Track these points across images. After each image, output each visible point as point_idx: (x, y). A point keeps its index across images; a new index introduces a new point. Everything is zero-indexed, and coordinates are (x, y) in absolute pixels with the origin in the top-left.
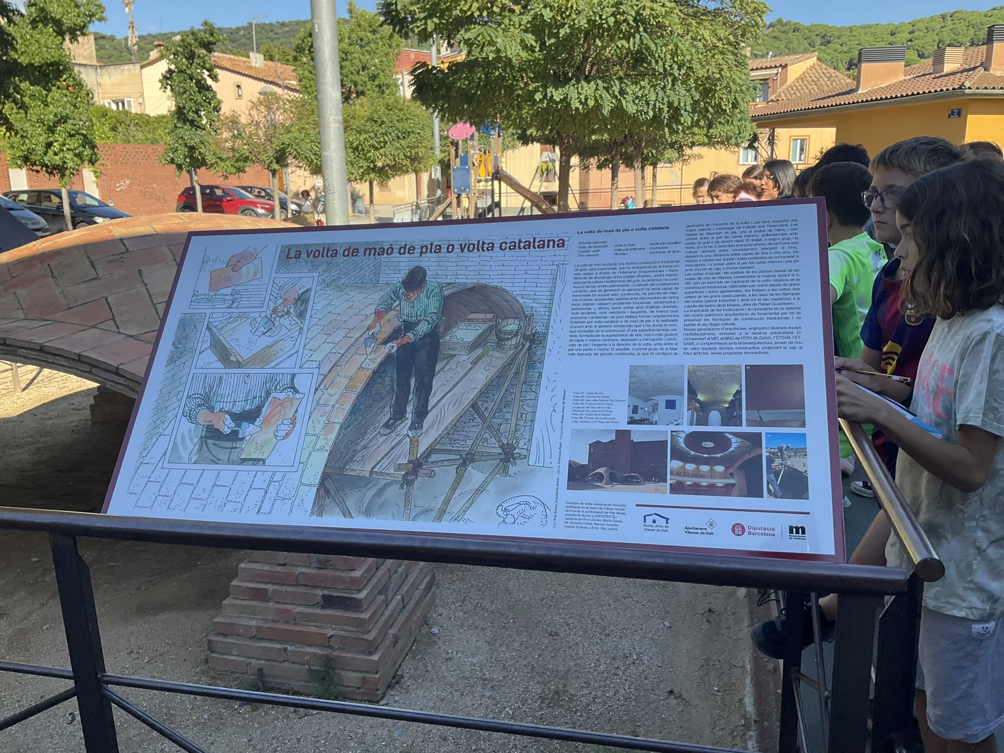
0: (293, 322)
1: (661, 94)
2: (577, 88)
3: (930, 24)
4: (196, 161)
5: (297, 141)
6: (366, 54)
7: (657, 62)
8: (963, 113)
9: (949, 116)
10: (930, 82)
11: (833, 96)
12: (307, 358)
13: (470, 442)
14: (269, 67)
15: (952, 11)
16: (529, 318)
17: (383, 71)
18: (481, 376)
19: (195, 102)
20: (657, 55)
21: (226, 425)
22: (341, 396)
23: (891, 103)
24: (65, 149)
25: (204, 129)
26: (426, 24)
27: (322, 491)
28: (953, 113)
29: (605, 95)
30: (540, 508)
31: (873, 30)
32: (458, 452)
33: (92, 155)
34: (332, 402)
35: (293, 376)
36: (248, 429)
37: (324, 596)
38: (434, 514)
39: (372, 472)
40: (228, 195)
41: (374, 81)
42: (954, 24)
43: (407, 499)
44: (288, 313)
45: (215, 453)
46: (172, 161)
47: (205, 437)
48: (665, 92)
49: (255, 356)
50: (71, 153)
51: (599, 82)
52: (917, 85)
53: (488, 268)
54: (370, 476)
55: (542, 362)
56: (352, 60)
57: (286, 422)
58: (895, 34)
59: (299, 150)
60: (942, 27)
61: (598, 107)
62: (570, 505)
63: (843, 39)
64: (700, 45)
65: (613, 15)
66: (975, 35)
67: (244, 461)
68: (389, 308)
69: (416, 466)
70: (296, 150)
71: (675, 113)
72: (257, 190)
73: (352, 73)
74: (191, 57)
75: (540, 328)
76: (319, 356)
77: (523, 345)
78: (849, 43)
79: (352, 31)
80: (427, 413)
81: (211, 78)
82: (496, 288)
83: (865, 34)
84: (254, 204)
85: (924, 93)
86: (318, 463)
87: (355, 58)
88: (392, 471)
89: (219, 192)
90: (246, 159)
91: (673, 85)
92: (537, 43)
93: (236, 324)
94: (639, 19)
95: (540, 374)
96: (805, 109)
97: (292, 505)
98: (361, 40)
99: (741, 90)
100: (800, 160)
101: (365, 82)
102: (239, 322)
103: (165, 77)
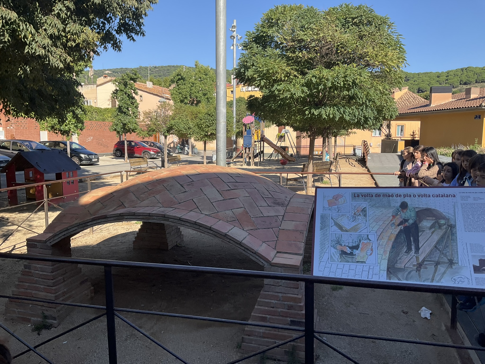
0: (363, 218)
1: (361, 112)
2: (325, 110)
3: (456, 73)
4: (126, 129)
5: (178, 123)
6: (202, 84)
7: (359, 99)
8: (481, 117)
9: (475, 118)
10: (465, 102)
11: (419, 107)
12: (371, 230)
13: (437, 258)
14: (155, 88)
15: (466, 67)
16: (448, 220)
17: (209, 92)
18: (436, 237)
19: (127, 104)
20: (359, 97)
21: (349, 251)
22: (387, 242)
23: (447, 112)
24: (70, 123)
25: (130, 116)
26: (260, 82)
27: (388, 272)
28: (476, 117)
29: (337, 113)
30: (466, 280)
31: (429, 75)
32: (433, 261)
33: (82, 126)
34: (384, 244)
35: (368, 236)
36: (356, 252)
37: (291, 320)
38: (430, 280)
39: (404, 267)
40: (138, 145)
41: (205, 96)
42: (467, 73)
43: (420, 276)
44: (360, 215)
45: (346, 259)
46: (115, 130)
47: (342, 254)
48: (362, 112)
49: (352, 228)
50: (73, 125)
51: (335, 107)
52: (459, 104)
53: (430, 203)
54: (404, 268)
55: (456, 234)
56: (196, 87)
57: (369, 250)
58: (439, 77)
59: (179, 127)
60: (462, 74)
61: (334, 117)
62: (476, 279)
63: (415, 79)
64: (378, 92)
65: (343, 81)
66: (478, 78)
67: (358, 262)
68: (397, 214)
69: (420, 266)
70: (177, 127)
71: (366, 119)
72: (150, 143)
73: (195, 92)
74: (126, 85)
75: (453, 223)
76: (375, 229)
77: (448, 228)
78: (418, 81)
79: (196, 74)
80: (419, 249)
81: (135, 94)
82: (434, 209)
83: (426, 76)
84: (150, 150)
85: (463, 108)
86: (384, 265)
87: (197, 86)
88: (412, 267)
89: (133, 144)
90: (154, 131)
91: (366, 108)
92: (308, 91)
93: (341, 218)
94: (354, 82)
95: (457, 237)
96: (406, 113)
97: (379, 276)
98: (200, 78)
99: (394, 110)
100: (401, 135)
101: (201, 96)
102: (343, 217)
103: (114, 93)
